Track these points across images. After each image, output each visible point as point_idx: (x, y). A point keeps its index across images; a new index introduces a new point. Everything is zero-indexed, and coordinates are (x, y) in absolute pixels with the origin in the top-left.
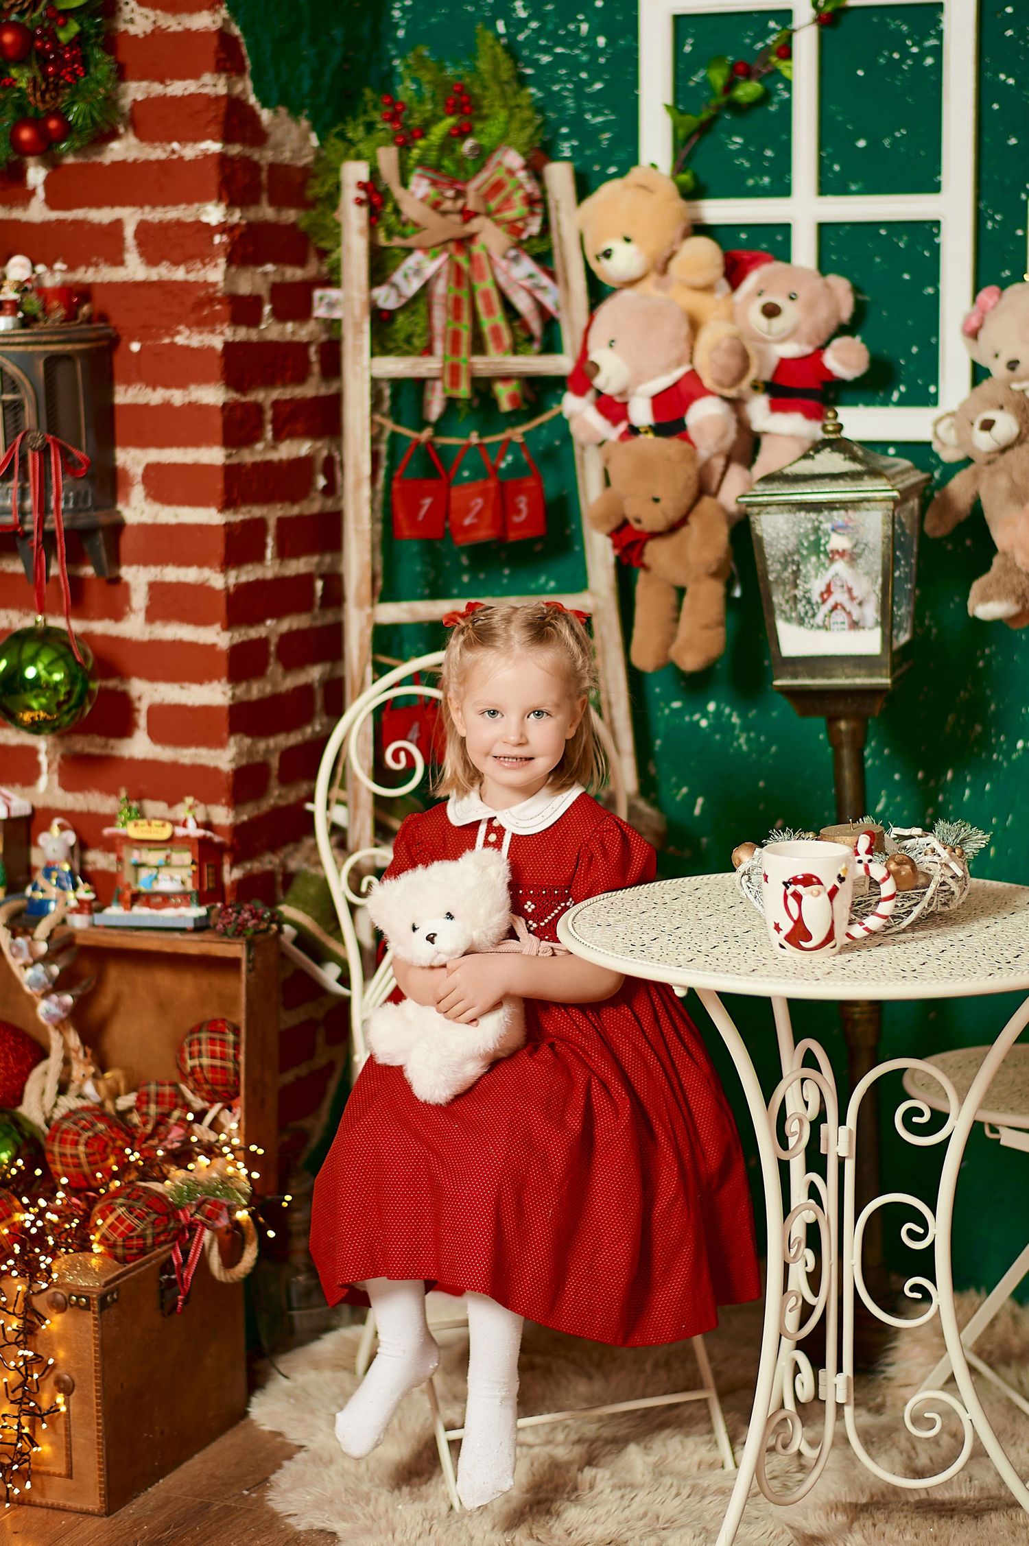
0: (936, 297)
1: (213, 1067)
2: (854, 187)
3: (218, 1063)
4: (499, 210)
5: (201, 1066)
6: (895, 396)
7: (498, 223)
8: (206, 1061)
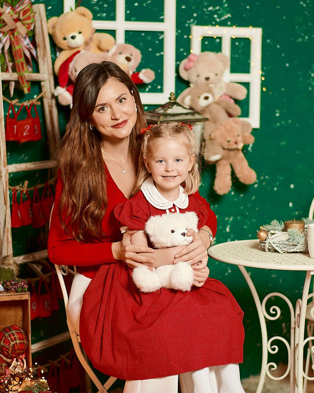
0: (162, 57)
1: (20, 343)
2: (133, 19)
3: (22, 341)
4: (25, 20)
5: (16, 343)
6: (147, 89)
7: (24, 24)
8: (18, 341)
